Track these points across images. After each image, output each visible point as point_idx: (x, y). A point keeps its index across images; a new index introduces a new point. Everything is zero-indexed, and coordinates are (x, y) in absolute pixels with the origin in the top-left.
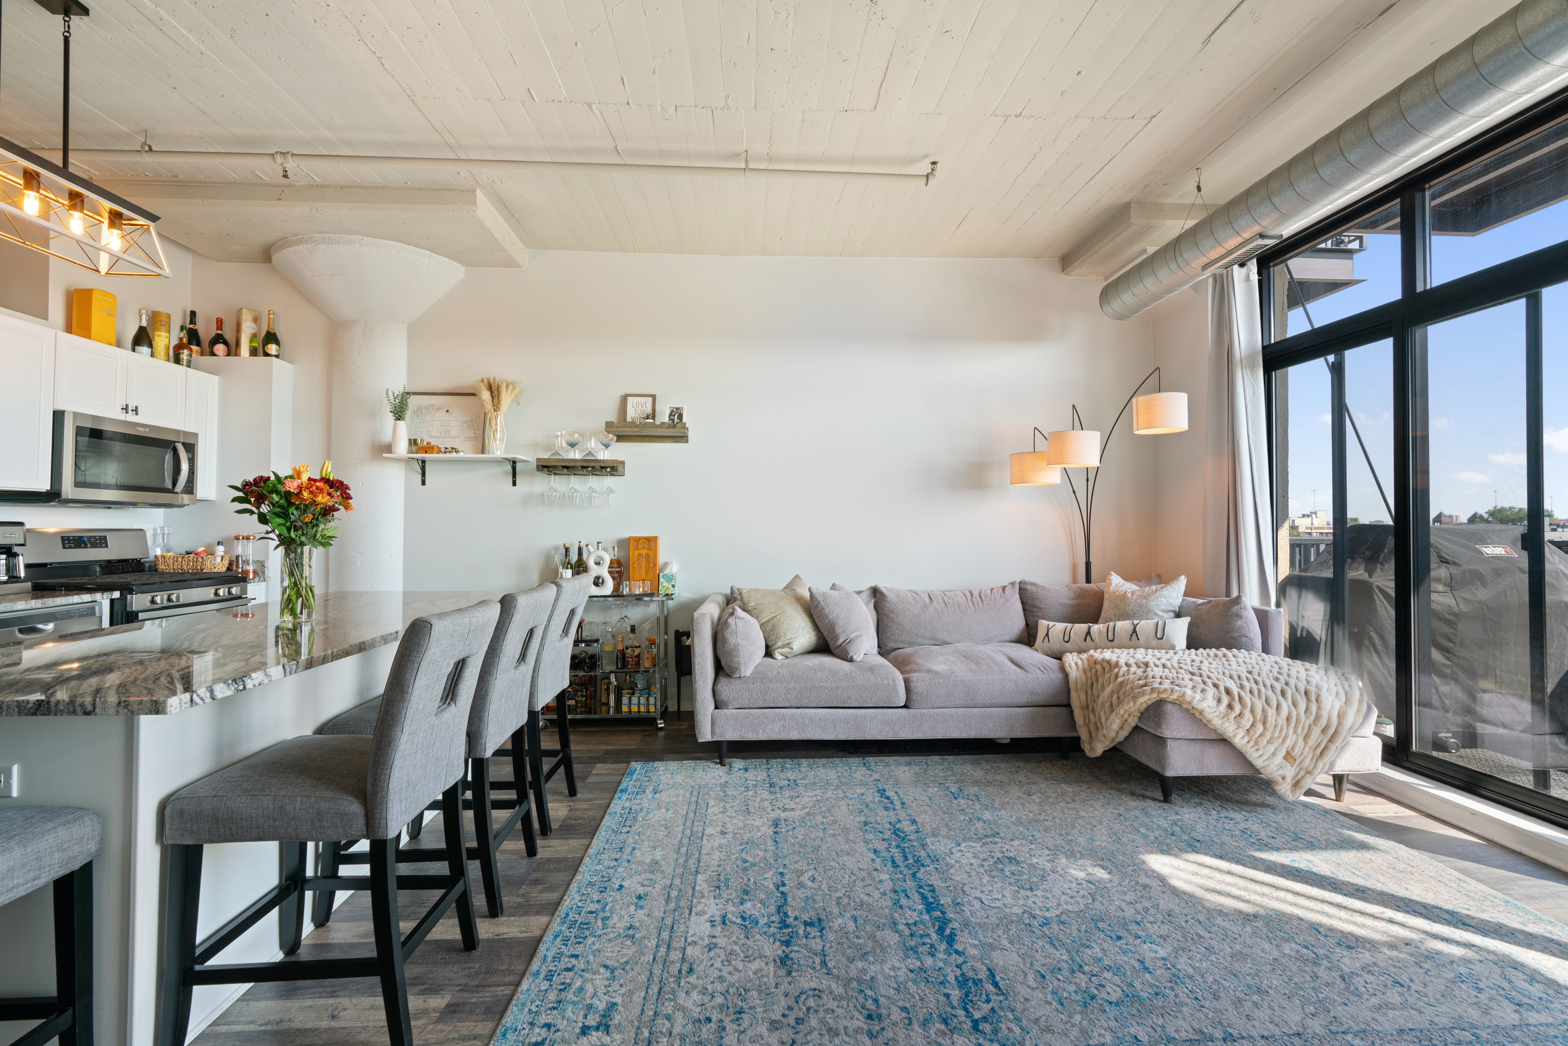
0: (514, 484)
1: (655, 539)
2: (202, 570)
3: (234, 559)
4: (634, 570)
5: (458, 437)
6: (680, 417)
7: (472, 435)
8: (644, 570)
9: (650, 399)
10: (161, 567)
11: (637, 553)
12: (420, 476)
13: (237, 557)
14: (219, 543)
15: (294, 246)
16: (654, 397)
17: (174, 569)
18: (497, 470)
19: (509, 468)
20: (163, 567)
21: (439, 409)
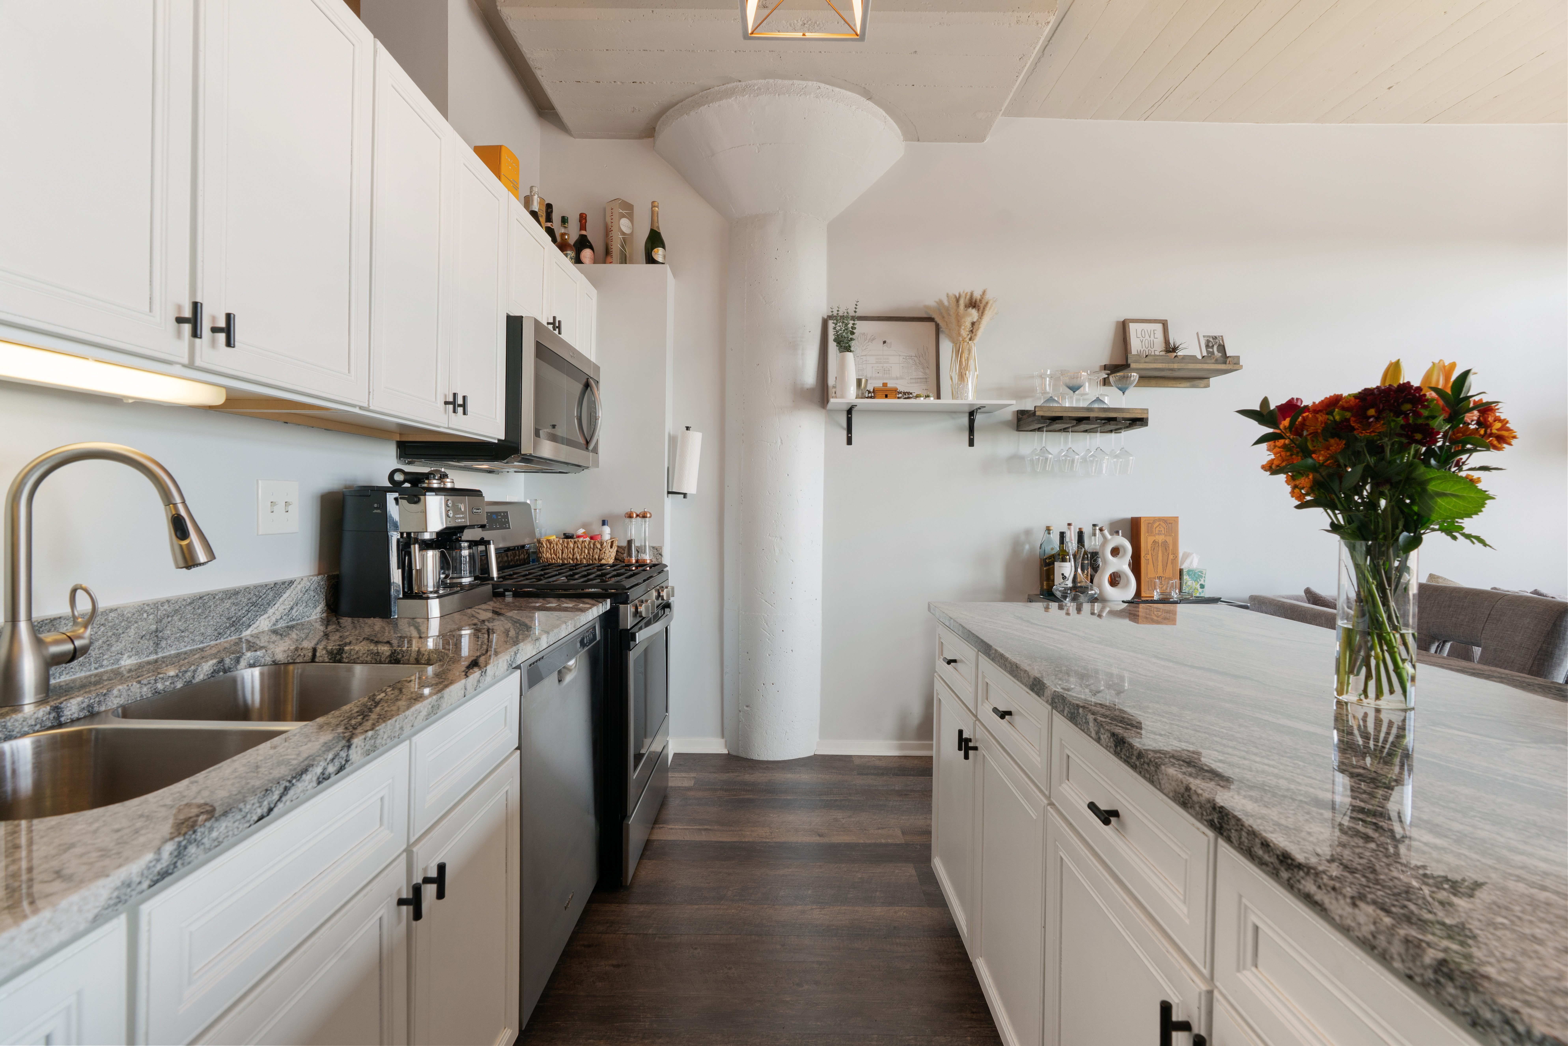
0: (971, 443)
1: (1175, 520)
2: (600, 560)
3: (624, 544)
4: (1148, 563)
5: (902, 378)
6: (1222, 348)
7: (921, 375)
8: (1160, 564)
9: (1159, 327)
10: (547, 555)
11: (1151, 539)
12: (845, 433)
13: (630, 542)
14: (604, 523)
15: (721, 99)
16: (1165, 324)
17: (562, 559)
18: (948, 424)
19: (965, 420)
20: (548, 555)
21: (872, 339)
